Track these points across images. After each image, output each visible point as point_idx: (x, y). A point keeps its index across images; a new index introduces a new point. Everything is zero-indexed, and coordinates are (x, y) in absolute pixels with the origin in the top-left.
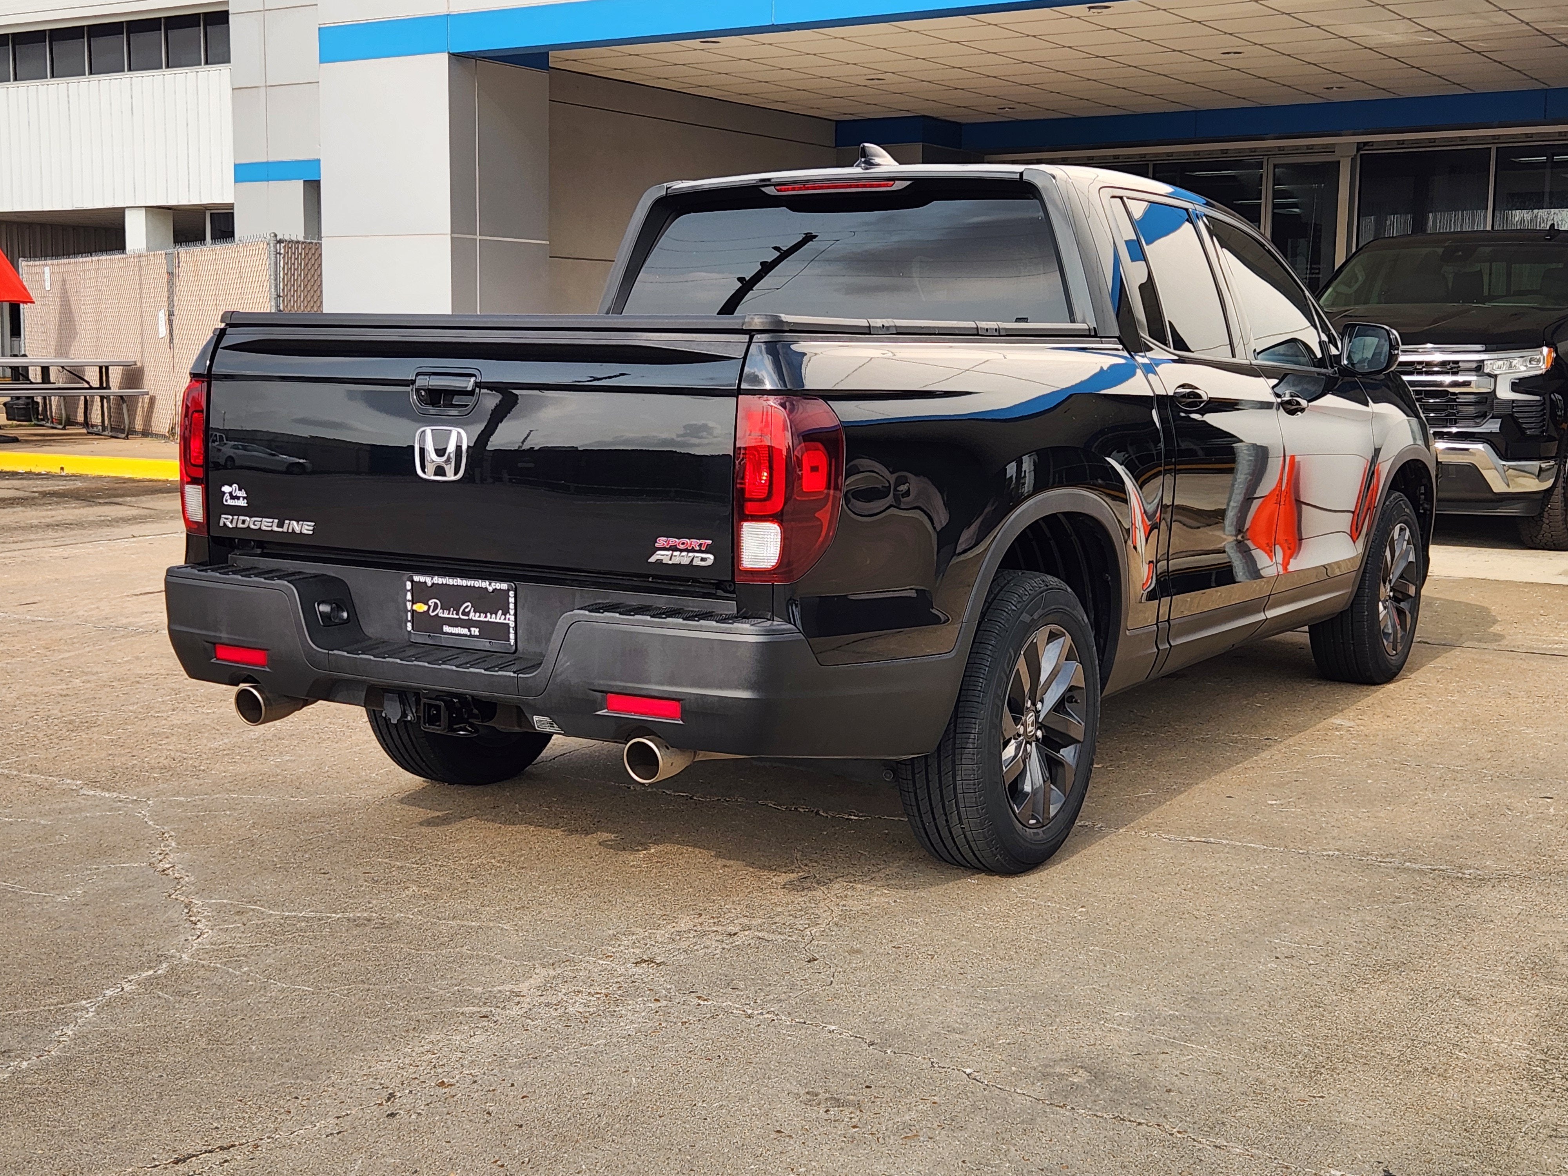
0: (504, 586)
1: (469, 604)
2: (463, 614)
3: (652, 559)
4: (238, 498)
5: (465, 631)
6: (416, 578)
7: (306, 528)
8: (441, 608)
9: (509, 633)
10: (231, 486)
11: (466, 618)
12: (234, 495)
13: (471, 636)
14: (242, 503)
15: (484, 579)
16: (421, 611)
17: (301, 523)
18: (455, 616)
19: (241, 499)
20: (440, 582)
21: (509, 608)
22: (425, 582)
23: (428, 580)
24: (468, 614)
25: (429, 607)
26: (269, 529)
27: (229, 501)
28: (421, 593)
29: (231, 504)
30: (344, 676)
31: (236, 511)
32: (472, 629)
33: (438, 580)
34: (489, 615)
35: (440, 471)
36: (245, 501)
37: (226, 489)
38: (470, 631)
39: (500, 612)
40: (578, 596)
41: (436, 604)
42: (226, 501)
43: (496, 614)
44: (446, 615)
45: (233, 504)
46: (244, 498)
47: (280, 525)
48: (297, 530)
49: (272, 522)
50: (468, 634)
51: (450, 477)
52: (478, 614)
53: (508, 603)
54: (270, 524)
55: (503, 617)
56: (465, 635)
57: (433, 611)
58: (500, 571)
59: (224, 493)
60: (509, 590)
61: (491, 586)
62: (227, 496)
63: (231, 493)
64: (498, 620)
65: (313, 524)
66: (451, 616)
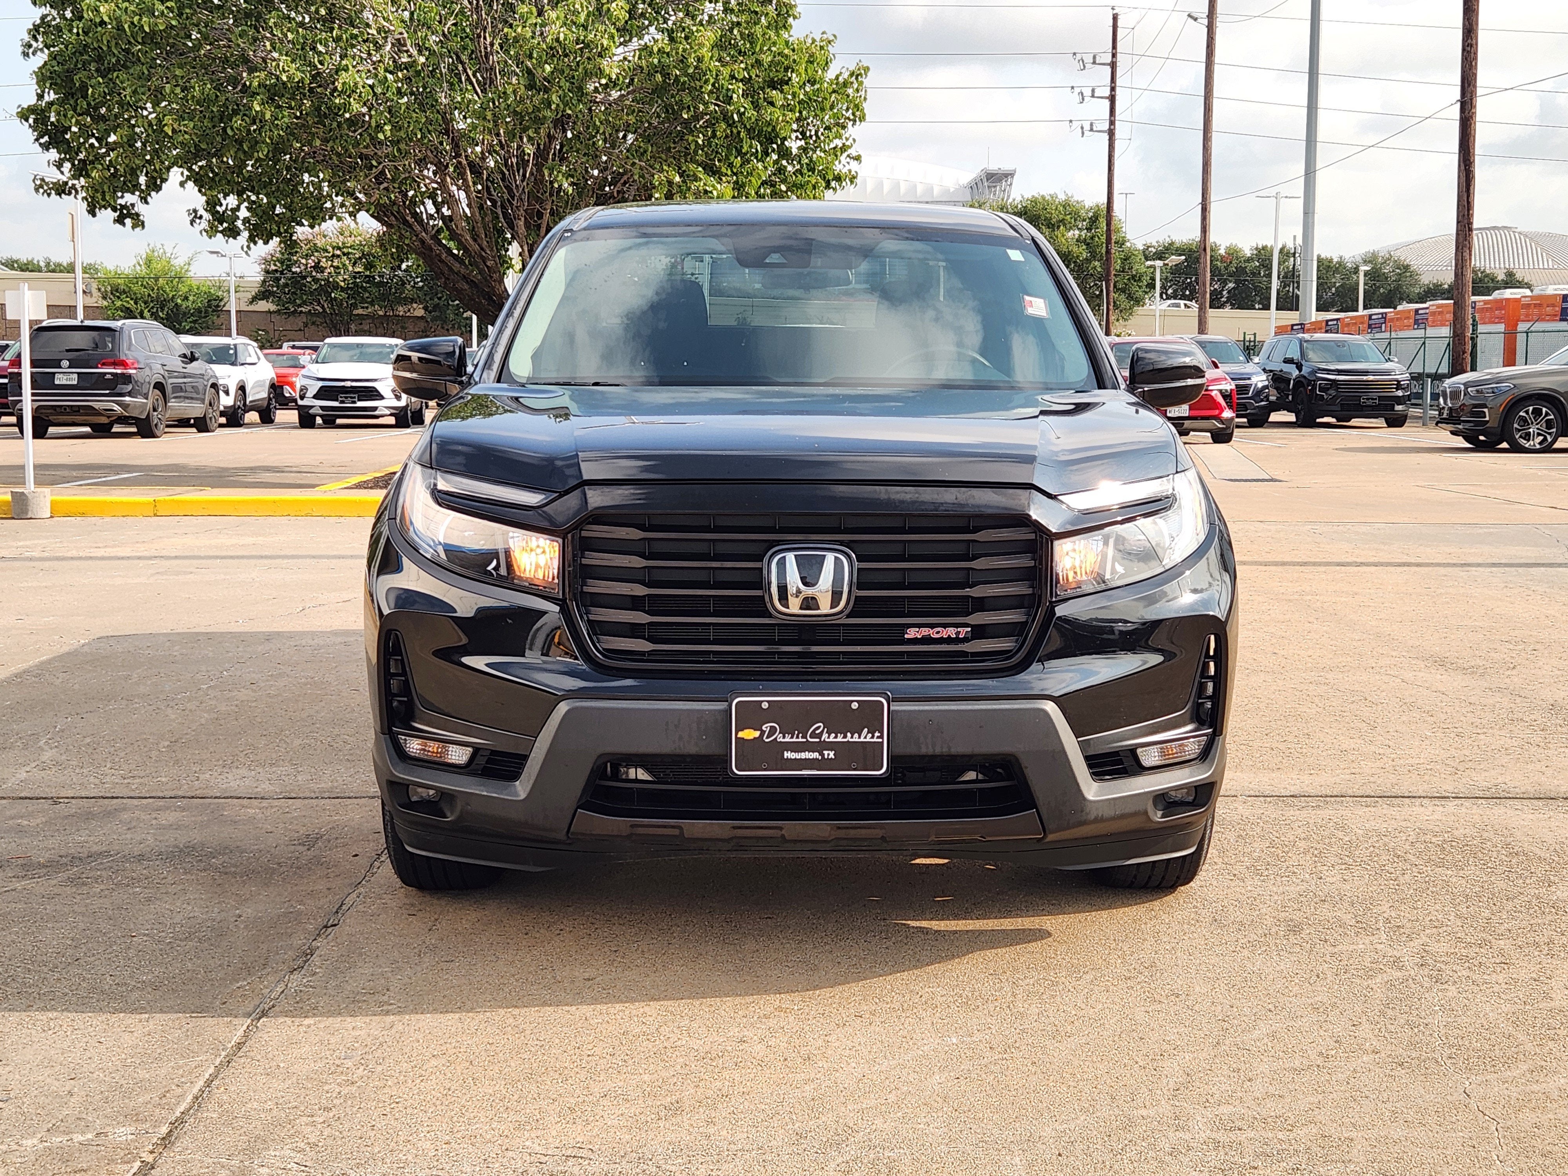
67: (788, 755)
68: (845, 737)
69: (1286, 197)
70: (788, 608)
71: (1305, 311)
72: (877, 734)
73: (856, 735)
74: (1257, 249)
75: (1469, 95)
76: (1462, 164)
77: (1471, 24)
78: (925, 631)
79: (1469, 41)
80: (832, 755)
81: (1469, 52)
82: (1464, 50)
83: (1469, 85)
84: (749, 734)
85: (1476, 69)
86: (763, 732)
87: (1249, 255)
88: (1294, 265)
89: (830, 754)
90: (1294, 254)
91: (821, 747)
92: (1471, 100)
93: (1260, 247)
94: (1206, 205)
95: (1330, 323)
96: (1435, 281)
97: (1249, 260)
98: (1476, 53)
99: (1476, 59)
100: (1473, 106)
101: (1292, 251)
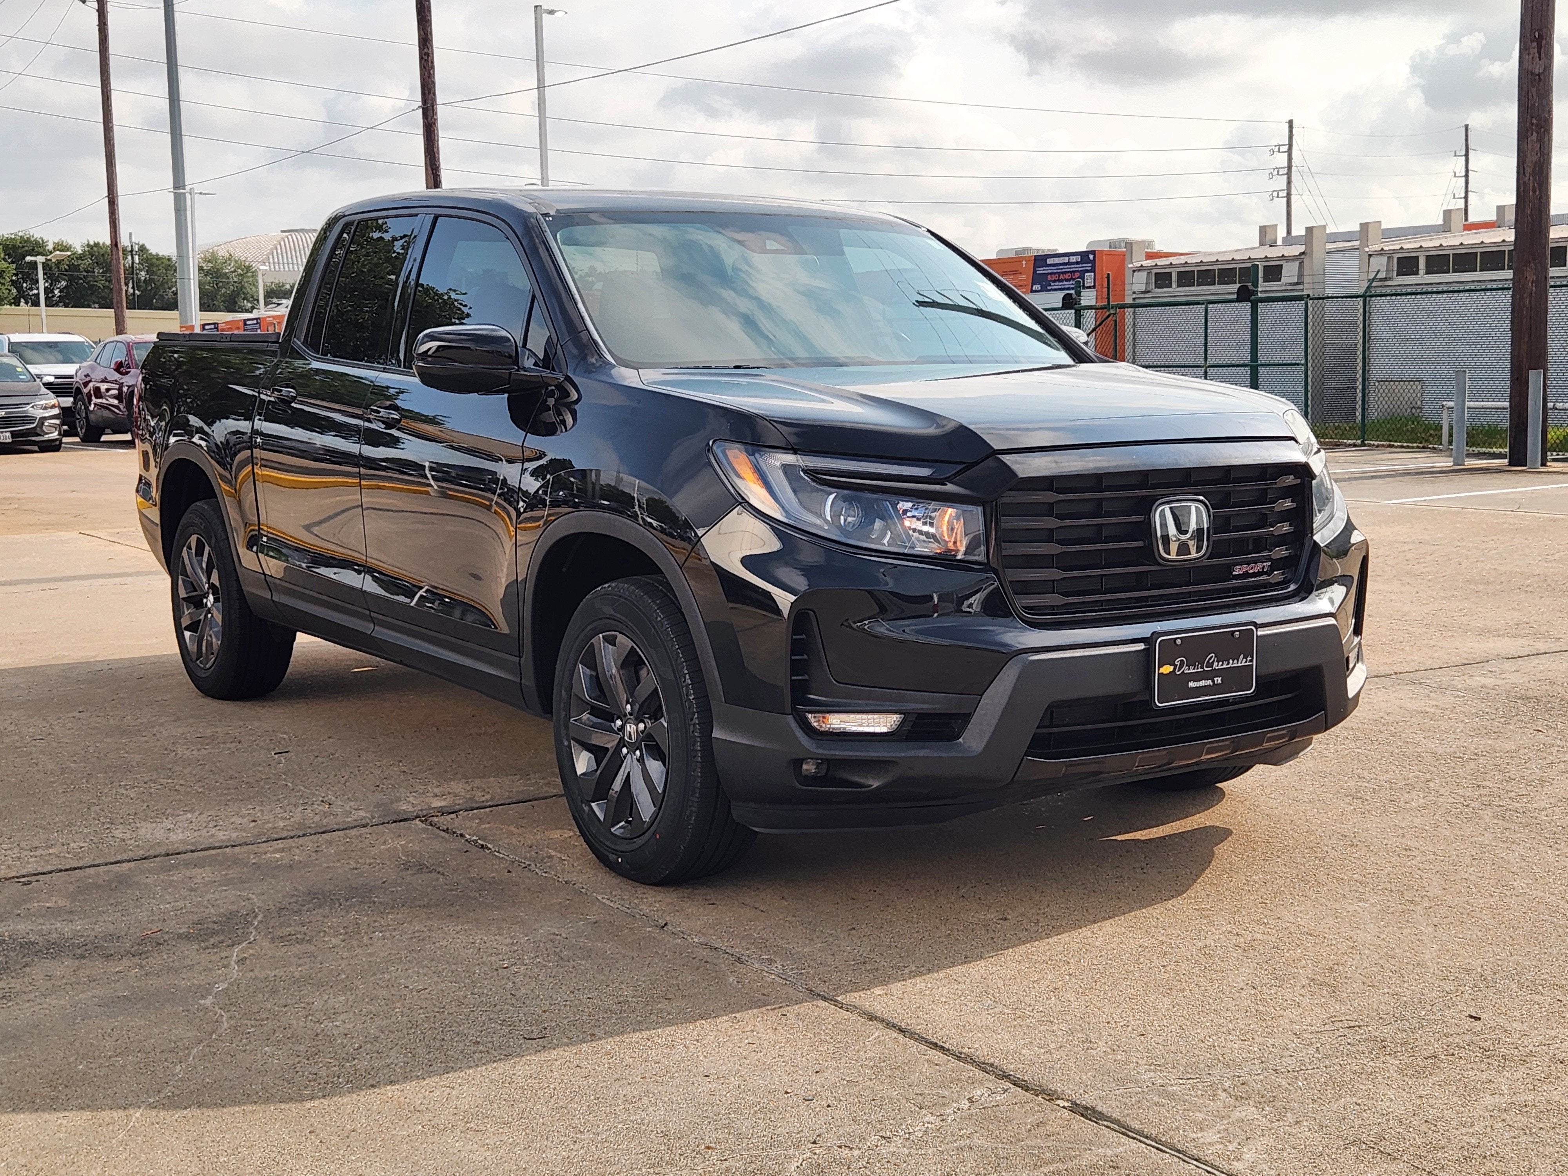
67: (1192, 684)
68: (1228, 664)
69: (201, 193)
70: (1169, 554)
71: (185, 310)
72: (1249, 658)
73: (1236, 661)
74: (88, 245)
75: (430, 102)
76: (429, 168)
77: (426, 34)
78: (1245, 568)
79: (426, 50)
80: (1220, 681)
81: (427, 61)
82: (421, 58)
83: (429, 93)
84: (1167, 669)
85: (434, 77)
86: (1175, 666)
87: (80, 252)
88: (133, 263)
89: (1218, 680)
90: (132, 251)
91: (1210, 675)
92: (433, 106)
93: (92, 243)
94: (113, 197)
95: (248, 323)
96: (277, 282)
97: (81, 257)
98: (432, 62)
99: (433, 67)
100: (434, 113)
101: (129, 249)
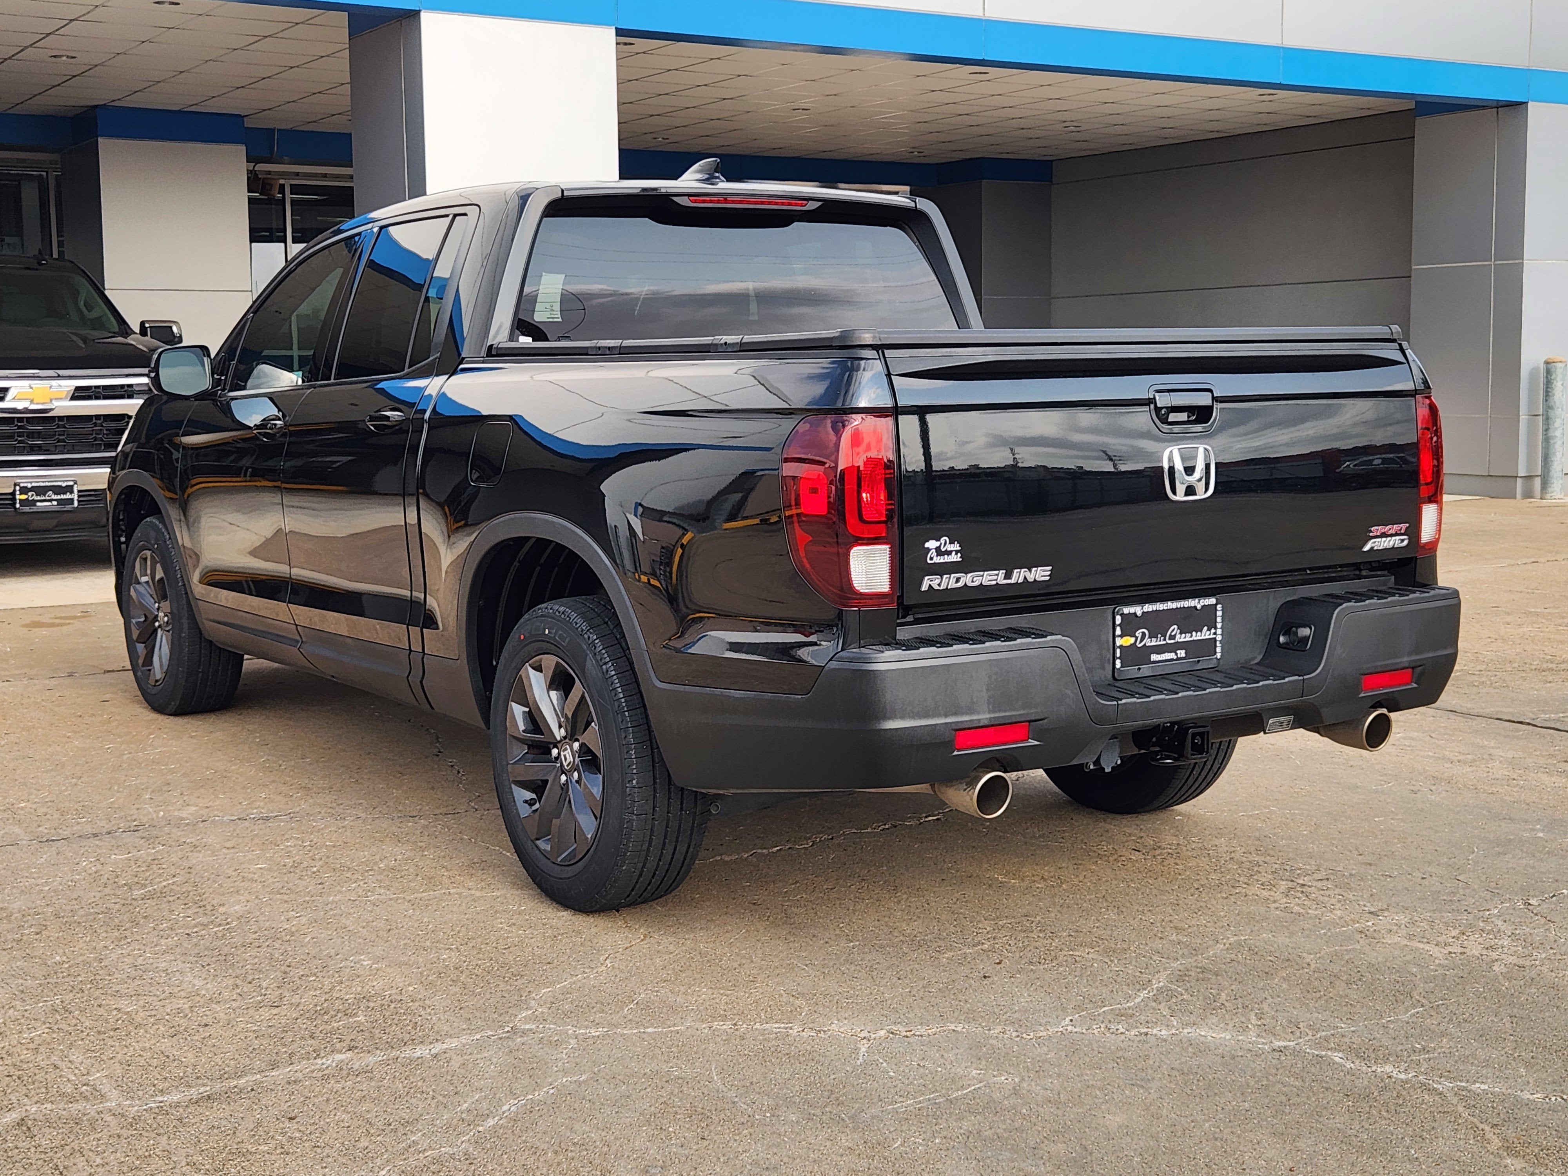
0: (1212, 601)
1: (1175, 627)
2: (1170, 639)
3: (1366, 548)
4: (949, 553)
5: (1172, 656)
6: (1126, 610)
7: (1041, 574)
8: (1149, 637)
9: (1216, 646)
10: (938, 540)
11: (1172, 641)
12: (943, 550)
13: (1178, 659)
14: (955, 558)
15: (1193, 597)
16: (1128, 644)
17: (1034, 569)
18: (1163, 642)
19: (954, 553)
20: (1150, 610)
21: (1216, 622)
22: (1135, 613)
23: (1138, 610)
24: (1172, 637)
25: (1137, 638)
26: (995, 583)
27: (935, 558)
28: (1130, 625)
29: (938, 561)
30: (1132, 726)
31: (942, 570)
32: (1178, 652)
33: (1148, 608)
34: (1194, 633)
35: (1190, 491)
36: (959, 555)
37: (932, 544)
38: (1176, 654)
39: (1206, 628)
40: (1271, 597)
41: (1144, 634)
42: (931, 559)
43: (1201, 631)
44: (1153, 644)
45: (942, 561)
46: (957, 552)
47: (1008, 576)
48: (1031, 578)
49: (998, 575)
50: (1175, 657)
51: (1201, 495)
52: (1183, 635)
53: (1216, 617)
54: (995, 577)
55: (1208, 632)
56: (1172, 660)
57: (1141, 642)
58: (1210, 586)
59: (929, 550)
60: (1216, 605)
61: (1197, 603)
62: (933, 553)
63: (938, 549)
64: (1203, 637)
65: (1050, 568)
66: (1158, 643)
